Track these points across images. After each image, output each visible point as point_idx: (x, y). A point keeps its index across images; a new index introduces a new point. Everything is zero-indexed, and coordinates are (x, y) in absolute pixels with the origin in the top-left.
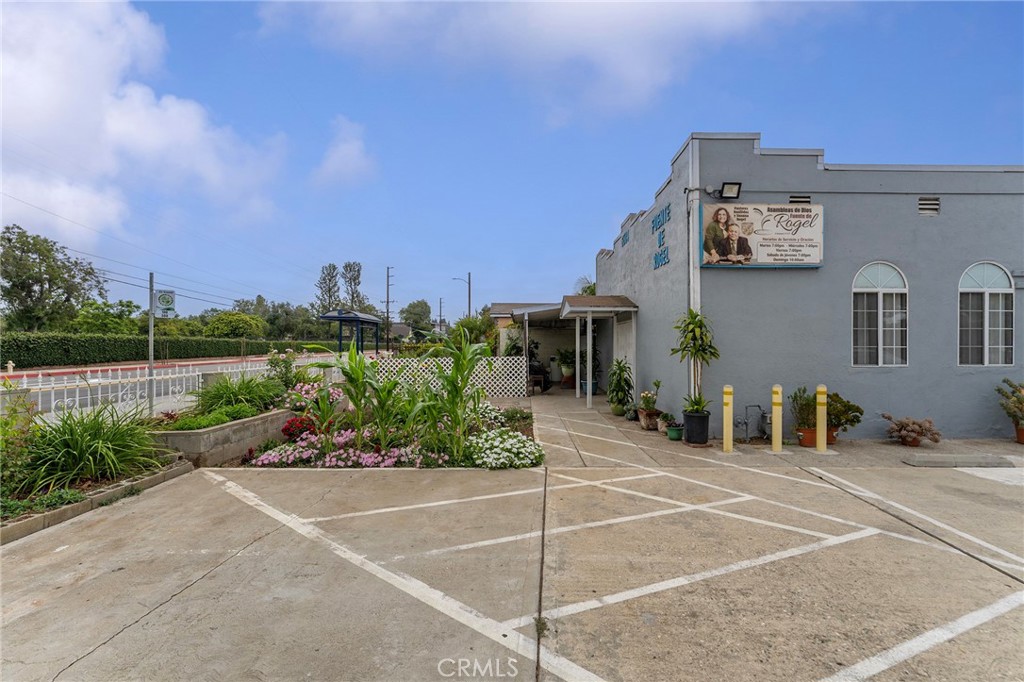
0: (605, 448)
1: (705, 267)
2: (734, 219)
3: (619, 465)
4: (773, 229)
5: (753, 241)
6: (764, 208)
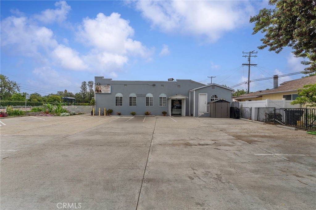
1: (96, 93)
2: (99, 87)
4: (104, 89)
5: (102, 90)
6: (103, 86)
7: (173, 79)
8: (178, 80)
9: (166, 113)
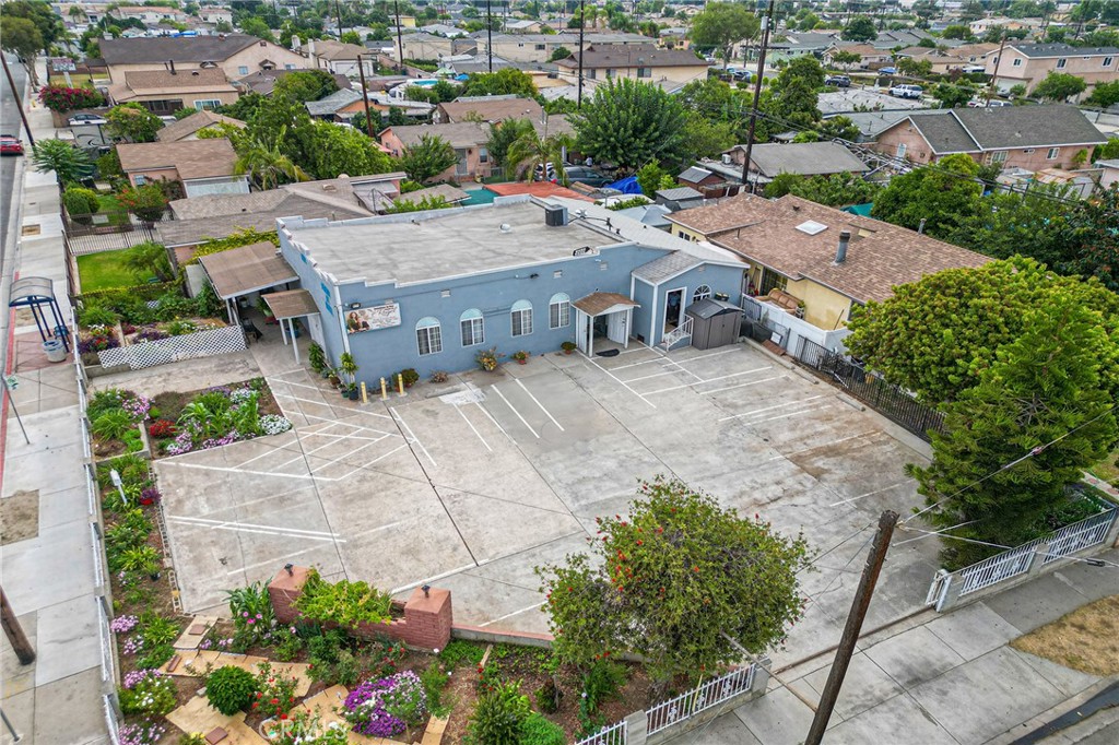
0: (315, 409)
1: (349, 335)
2: (359, 315)
3: (322, 421)
4: (377, 316)
6: (372, 309)
8: (601, 250)
9: (574, 346)
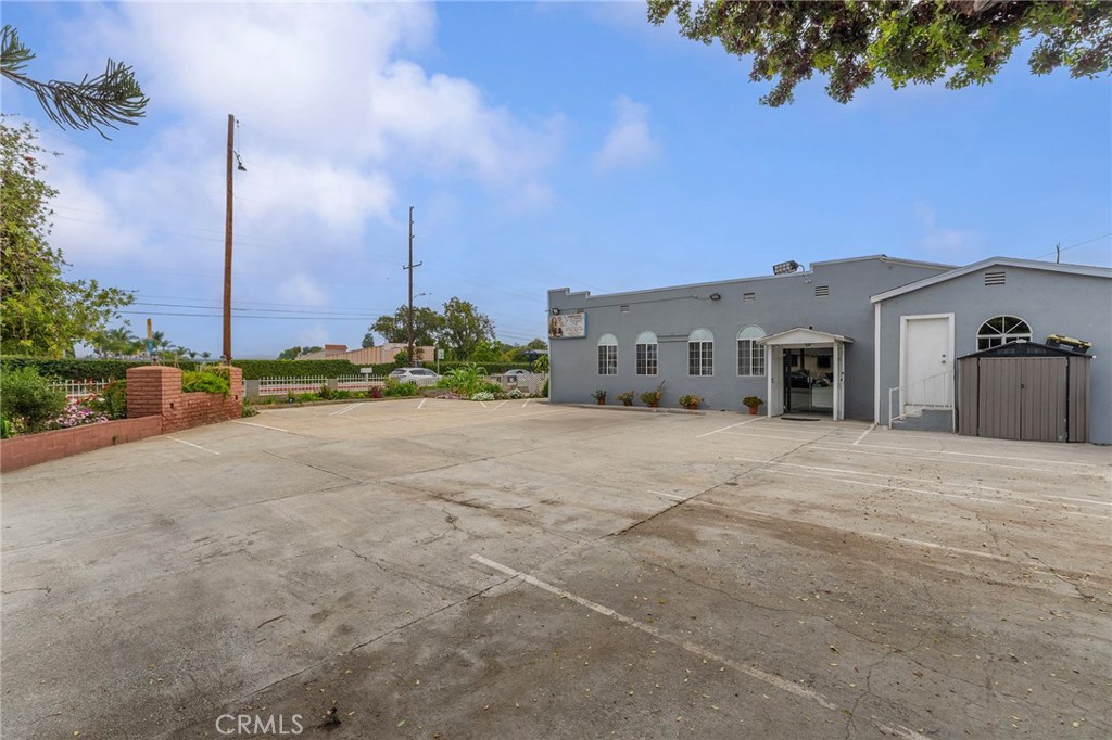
1: (551, 339)
2: (558, 321)
4: (569, 324)
6: (568, 316)
7: (794, 266)
8: (815, 266)
9: (761, 402)
